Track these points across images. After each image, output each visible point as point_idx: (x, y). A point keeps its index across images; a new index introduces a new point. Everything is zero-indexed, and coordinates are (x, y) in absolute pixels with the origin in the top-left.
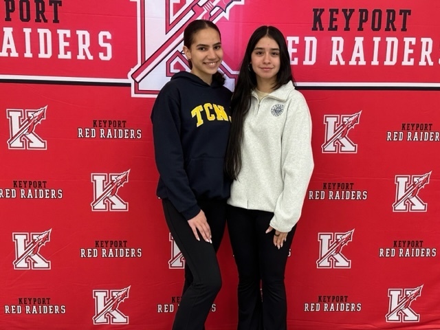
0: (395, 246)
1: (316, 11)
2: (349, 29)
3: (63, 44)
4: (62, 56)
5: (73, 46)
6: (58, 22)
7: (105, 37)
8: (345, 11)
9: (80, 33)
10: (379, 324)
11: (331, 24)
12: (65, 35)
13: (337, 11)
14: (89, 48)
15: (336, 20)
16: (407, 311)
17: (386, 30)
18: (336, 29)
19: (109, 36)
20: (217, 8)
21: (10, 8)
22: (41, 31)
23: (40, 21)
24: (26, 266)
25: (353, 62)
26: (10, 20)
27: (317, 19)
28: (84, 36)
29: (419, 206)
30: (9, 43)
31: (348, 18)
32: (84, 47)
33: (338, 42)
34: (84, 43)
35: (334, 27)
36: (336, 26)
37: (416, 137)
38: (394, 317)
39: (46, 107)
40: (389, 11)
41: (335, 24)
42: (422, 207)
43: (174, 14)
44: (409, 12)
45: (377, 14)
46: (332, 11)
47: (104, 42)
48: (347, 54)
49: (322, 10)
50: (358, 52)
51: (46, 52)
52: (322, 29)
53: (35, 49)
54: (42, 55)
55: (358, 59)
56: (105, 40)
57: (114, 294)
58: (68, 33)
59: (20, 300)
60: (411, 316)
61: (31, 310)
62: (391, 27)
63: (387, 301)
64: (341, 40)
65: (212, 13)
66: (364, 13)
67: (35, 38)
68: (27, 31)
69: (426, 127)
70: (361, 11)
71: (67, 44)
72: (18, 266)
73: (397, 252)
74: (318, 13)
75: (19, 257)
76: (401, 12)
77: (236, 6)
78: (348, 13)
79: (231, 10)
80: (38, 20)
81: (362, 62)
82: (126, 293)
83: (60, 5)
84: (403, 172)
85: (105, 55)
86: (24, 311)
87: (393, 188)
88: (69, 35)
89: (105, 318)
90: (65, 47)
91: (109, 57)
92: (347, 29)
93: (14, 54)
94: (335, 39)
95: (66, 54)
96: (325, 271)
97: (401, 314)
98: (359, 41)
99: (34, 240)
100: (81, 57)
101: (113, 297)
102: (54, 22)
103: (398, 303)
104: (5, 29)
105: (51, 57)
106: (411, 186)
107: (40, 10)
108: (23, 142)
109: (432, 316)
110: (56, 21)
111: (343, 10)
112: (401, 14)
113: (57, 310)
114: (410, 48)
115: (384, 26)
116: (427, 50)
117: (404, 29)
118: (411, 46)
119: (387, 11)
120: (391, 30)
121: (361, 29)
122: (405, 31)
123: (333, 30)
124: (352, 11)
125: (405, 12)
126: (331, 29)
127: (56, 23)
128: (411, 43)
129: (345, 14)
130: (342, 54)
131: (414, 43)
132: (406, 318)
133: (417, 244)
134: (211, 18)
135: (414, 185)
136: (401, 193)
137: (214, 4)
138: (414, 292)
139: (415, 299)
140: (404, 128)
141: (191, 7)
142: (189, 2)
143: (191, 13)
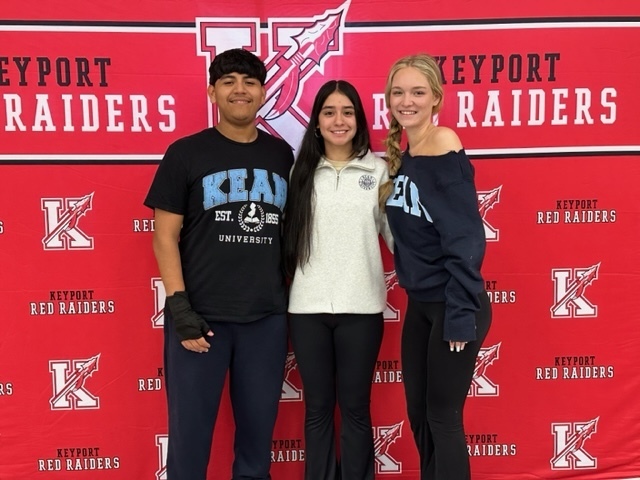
0: (557, 363)
2: (480, 82)
3: (113, 113)
4: (112, 128)
5: (126, 116)
6: (106, 85)
7: (166, 102)
8: (473, 58)
9: (134, 98)
11: (456, 75)
12: (115, 102)
13: (463, 58)
14: (146, 117)
15: (462, 70)
16: (579, 454)
17: (528, 80)
18: (463, 81)
19: (171, 101)
20: (309, 61)
21: (45, 70)
22: (85, 98)
23: (84, 85)
24: (67, 405)
25: (487, 123)
26: (45, 84)
28: (139, 102)
29: (586, 309)
30: (43, 114)
31: (478, 68)
32: (139, 116)
33: (467, 98)
34: (140, 111)
35: (460, 79)
36: (463, 78)
37: (576, 217)
38: (562, 463)
39: (92, 194)
40: (531, 57)
41: (460, 75)
42: (591, 311)
44: (558, 56)
45: (516, 60)
46: (456, 59)
47: (166, 109)
48: (479, 113)
49: (444, 59)
50: (493, 110)
51: (91, 124)
52: (445, 83)
53: (78, 120)
54: (86, 128)
55: (493, 119)
56: (167, 106)
58: (119, 99)
59: (59, 452)
60: (585, 461)
61: (74, 465)
62: (534, 76)
64: (470, 95)
65: (302, 67)
66: (498, 60)
67: (77, 106)
68: (67, 98)
69: (588, 205)
70: (495, 57)
71: (119, 113)
72: (56, 405)
73: (561, 373)
75: (58, 392)
76: (547, 56)
77: (332, 57)
78: (478, 61)
79: (326, 63)
80: (81, 84)
81: (499, 123)
83: (109, 64)
84: (562, 265)
85: (167, 125)
86: (64, 466)
88: (120, 102)
90: (116, 117)
91: (172, 127)
92: (477, 81)
93: (51, 127)
94: (462, 95)
95: (117, 125)
97: (571, 457)
98: (494, 96)
99: (77, 370)
100: (136, 128)
102: (101, 85)
103: (567, 442)
104: (38, 96)
105: (98, 130)
106: (574, 284)
107: (83, 70)
108: (62, 241)
110: (104, 84)
111: (471, 57)
112: (547, 59)
113: (108, 464)
114: (561, 103)
115: (525, 75)
116: (584, 104)
117: (552, 78)
118: (562, 100)
119: (529, 56)
120: (534, 80)
121: (495, 80)
122: (553, 81)
123: (459, 82)
124: (482, 58)
125: (552, 56)
126: (456, 81)
127: (103, 87)
128: (562, 95)
129: (474, 62)
130: (472, 113)
131: (566, 95)
132: (579, 464)
133: (587, 361)
134: (300, 74)
135: (578, 281)
136: (561, 292)
137: (305, 55)
138: (587, 427)
139: (589, 437)
140: (560, 206)
141: (276, 61)
142: (272, 54)
143: (276, 68)
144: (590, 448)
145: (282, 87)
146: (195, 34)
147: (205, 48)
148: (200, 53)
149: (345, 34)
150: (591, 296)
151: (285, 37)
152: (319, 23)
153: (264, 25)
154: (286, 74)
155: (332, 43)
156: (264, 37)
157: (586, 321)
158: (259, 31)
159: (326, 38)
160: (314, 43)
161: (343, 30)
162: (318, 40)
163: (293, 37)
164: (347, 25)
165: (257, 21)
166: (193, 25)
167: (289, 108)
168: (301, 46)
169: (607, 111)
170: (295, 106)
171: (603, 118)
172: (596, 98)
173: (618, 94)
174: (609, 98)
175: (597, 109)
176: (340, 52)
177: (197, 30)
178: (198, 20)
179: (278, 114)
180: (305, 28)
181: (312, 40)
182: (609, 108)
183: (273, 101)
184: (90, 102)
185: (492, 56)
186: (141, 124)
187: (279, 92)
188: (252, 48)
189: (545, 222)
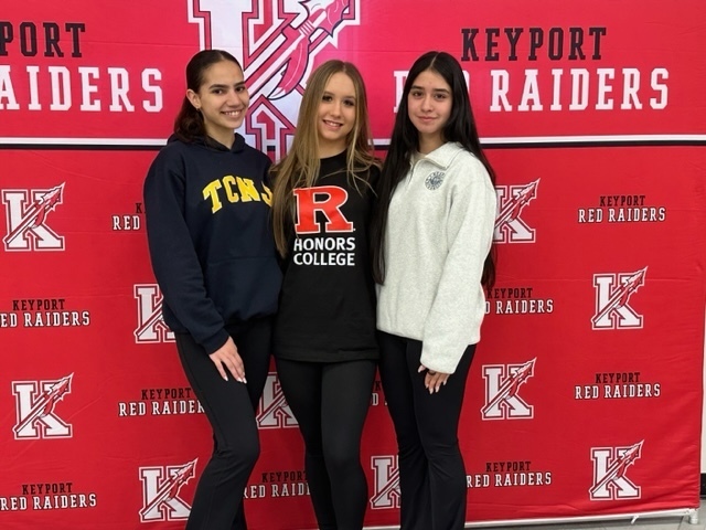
0: (598, 380)
1: (465, 32)
2: (516, 59)
3: (87, 89)
4: (86, 106)
5: (104, 93)
6: (80, 56)
7: (151, 77)
8: (509, 31)
9: (114, 72)
10: (580, 504)
11: (489, 51)
13: (497, 32)
14: (128, 94)
15: (496, 45)
16: (621, 482)
18: (497, 58)
19: (158, 75)
20: (320, 31)
21: (6, 36)
22: (54, 71)
23: (52, 55)
24: (34, 434)
25: (523, 107)
26: (6, 54)
27: (469, 44)
28: (119, 76)
29: (630, 320)
30: (4, 89)
31: (514, 43)
32: (120, 93)
33: (501, 78)
34: (119, 87)
35: (493, 55)
36: (497, 54)
37: (621, 216)
38: (601, 493)
39: (63, 185)
40: (573, 31)
41: (494, 51)
42: (637, 322)
43: (255, 42)
44: (604, 30)
45: (556, 34)
46: (489, 32)
47: (151, 84)
48: (515, 95)
49: (476, 31)
50: (531, 92)
52: (476, 59)
53: (46, 97)
54: (56, 106)
55: (531, 102)
56: (152, 81)
57: (173, 472)
58: (95, 72)
59: (25, 488)
60: (628, 490)
61: (42, 503)
62: (577, 53)
63: (589, 467)
64: (505, 74)
65: (313, 39)
66: (538, 34)
67: (45, 80)
68: (33, 70)
69: (635, 201)
70: (534, 31)
71: (94, 89)
72: (20, 434)
73: (602, 391)
74: (470, 35)
75: (22, 419)
76: (592, 30)
77: (347, 27)
78: (514, 34)
79: (340, 34)
80: (49, 54)
81: (538, 107)
82: (191, 470)
83: (83, 30)
84: (605, 269)
85: (153, 103)
86: (30, 505)
87: (591, 295)
88: (96, 76)
89: (159, 511)
90: (92, 94)
91: (158, 107)
92: (513, 58)
93: (13, 105)
94: (495, 74)
95: (92, 103)
96: (495, 424)
97: (612, 486)
98: (531, 75)
99: (46, 392)
100: (115, 107)
101: (171, 477)
102: (74, 55)
103: (608, 469)
105: (70, 109)
106: (618, 290)
107: (53, 38)
108: (27, 240)
110: (77, 54)
111: (506, 30)
112: (591, 34)
113: (82, 502)
114: (606, 84)
115: (567, 51)
116: (632, 86)
118: (608, 81)
119: (571, 30)
120: (577, 58)
121: (533, 57)
122: (598, 59)
123: (493, 59)
124: (519, 31)
125: (597, 30)
126: (489, 58)
127: (76, 58)
128: (607, 76)
129: (510, 36)
130: (507, 95)
131: (612, 76)
132: (621, 493)
133: (631, 378)
134: (310, 46)
135: (622, 288)
136: (603, 301)
137: (316, 24)
138: (630, 452)
139: (632, 463)
140: (605, 203)
141: (281, 30)
142: (277, 22)
143: (281, 38)
144: (633, 475)
145: (288, 61)
147: (197, 13)
148: (191, 19)
150: (637, 305)
154: (294, 46)
155: (347, 11)
157: (629, 333)
159: (341, 4)
160: (326, 10)
162: (331, 7)
163: (301, 3)
167: (297, 86)
168: (312, 13)
169: (658, 95)
170: (304, 84)
171: (653, 103)
172: (645, 80)
173: (670, 75)
174: (660, 80)
175: (646, 93)
176: (357, 22)
179: (283, 93)
181: (324, 8)
182: (660, 92)
183: (278, 77)
184: (60, 75)
185: (531, 30)
186: (121, 103)
187: (285, 68)
188: (253, 14)
189: (587, 220)
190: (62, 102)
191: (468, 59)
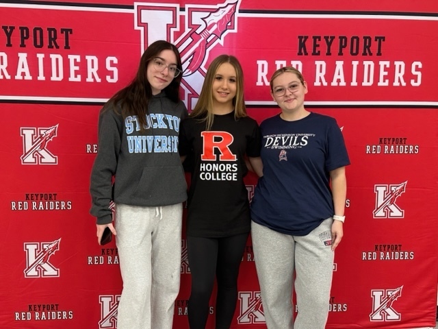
0: (376, 250)
1: (300, 38)
2: (330, 54)
3: (73, 68)
4: (72, 78)
5: (83, 71)
6: (69, 48)
7: (112, 62)
8: (326, 38)
9: (89, 58)
10: (364, 323)
11: (315, 49)
13: (319, 38)
14: (97, 72)
15: (318, 46)
16: (389, 311)
17: (363, 55)
18: (319, 54)
19: (115, 60)
20: (213, 36)
21: (25, 36)
22: (53, 57)
23: (52, 47)
24: (37, 274)
25: (334, 83)
26: (25, 46)
27: (302, 45)
28: (93, 61)
29: (396, 212)
30: (23, 67)
31: (329, 44)
32: (93, 71)
33: (321, 65)
34: (93, 67)
35: (317, 52)
36: (319, 52)
37: (392, 150)
38: (377, 317)
39: (57, 126)
40: (365, 38)
41: (317, 49)
42: (400, 214)
43: (174, 41)
44: (384, 38)
45: (355, 40)
46: (315, 38)
47: (111, 66)
48: (329, 76)
49: (306, 38)
50: (339, 74)
52: (306, 54)
53: (48, 73)
54: (54, 78)
55: (339, 81)
56: (112, 64)
58: (78, 58)
59: (30, 307)
60: (393, 316)
61: (40, 317)
62: (367, 52)
63: (370, 301)
64: (323, 63)
65: (209, 40)
66: (343, 40)
67: (47, 62)
68: (41, 56)
71: (77, 68)
72: (28, 274)
73: (378, 256)
74: (303, 40)
75: (30, 265)
76: (376, 38)
77: (229, 34)
78: (329, 40)
79: (225, 38)
80: (51, 47)
81: (343, 83)
83: (71, 33)
84: (382, 182)
85: (112, 77)
86: (33, 317)
87: (373, 197)
88: (79, 60)
89: (110, 322)
90: (75, 71)
91: (115, 80)
92: (329, 54)
93: (28, 77)
94: (318, 63)
95: (76, 77)
97: (383, 313)
98: (340, 65)
99: (44, 249)
100: (90, 79)
101: (118, 302)
102: (65, 48)
103: (381, 303)
104: (20, 55)
105: (63, 80)
106: (389, 195)
107: (53, 37)
108: (35, 158)
109: (411, 315)
110: (67, 47)
111: (325, 37)
112: (376, 40)
114: (385, 71)
115: (361, 51)
116: (400, 72)
117: (379, 54)
118: (386, 69)
119: (364, 37)
120: (367, 54)
121: (341, 54)
122: (380, 56)
123: (316, 54)
124: (333, 38)
125: (380, 38)
126: (314, 54)
127: (67, 49)
128: (385, 66)
129: (327, 40)
130: (325, 76)
131: (388, 66)
132: (389, 317)
133: (396, 248)
134: (207, 45)
135: (392, 193)
136: (380, 201)
137: (210, 32)
138: (394, 293)
139: (396, 299)
140: (382, 142)
141: (190, 35)
142: (187, 30)
143: (190, 40)
144: (396, 306)
145: (193, 53)
146: (133, 14)
147: (140, 24)
148: (136, 28)
149: (239, 18)
150: (401, 204)
151: (197, 18)
152: (221, 9)
153: (182, 9)
154: (197, 45)
155: (229, 24)
156: (182, 18)
157: (396, 221)
158: (179, 13)
159: (226, 19)
160: (217, 23)
161: (237, 15)
162: (220, 22)
163: (202, 19)
164: (240, 12)
165: (178, 6)
166: (132, 7)
167: (199, 69)
169: (415, 78)
170: (202, 67)
171: (412, 82)
172: (408, 69)
173: (423, 66)
174: (417, 69)
175: (408, 76)
176: (235, 31)
177: (135, 11)
178: (136, 4)
179: (190, 73)
180: (211, 12)
181: (216, 21)
182: (417, 76)
183: (188, 63)
184: (57, 59)
185: (340, 37)
186: (93, 77)
187: (191, 57)
188: (174, 25)
189: (371, 152)
190: (58, 76)
191: (302, 54)
